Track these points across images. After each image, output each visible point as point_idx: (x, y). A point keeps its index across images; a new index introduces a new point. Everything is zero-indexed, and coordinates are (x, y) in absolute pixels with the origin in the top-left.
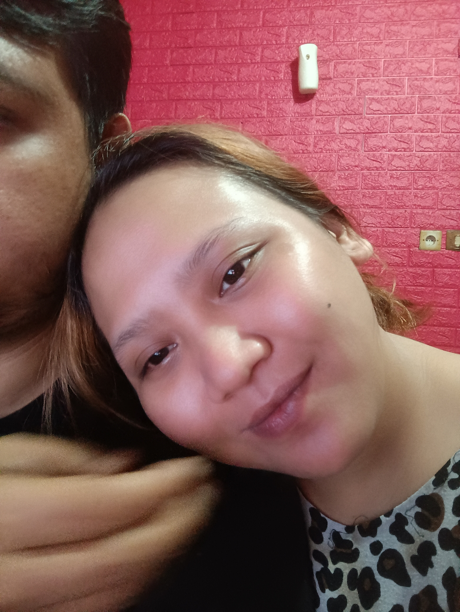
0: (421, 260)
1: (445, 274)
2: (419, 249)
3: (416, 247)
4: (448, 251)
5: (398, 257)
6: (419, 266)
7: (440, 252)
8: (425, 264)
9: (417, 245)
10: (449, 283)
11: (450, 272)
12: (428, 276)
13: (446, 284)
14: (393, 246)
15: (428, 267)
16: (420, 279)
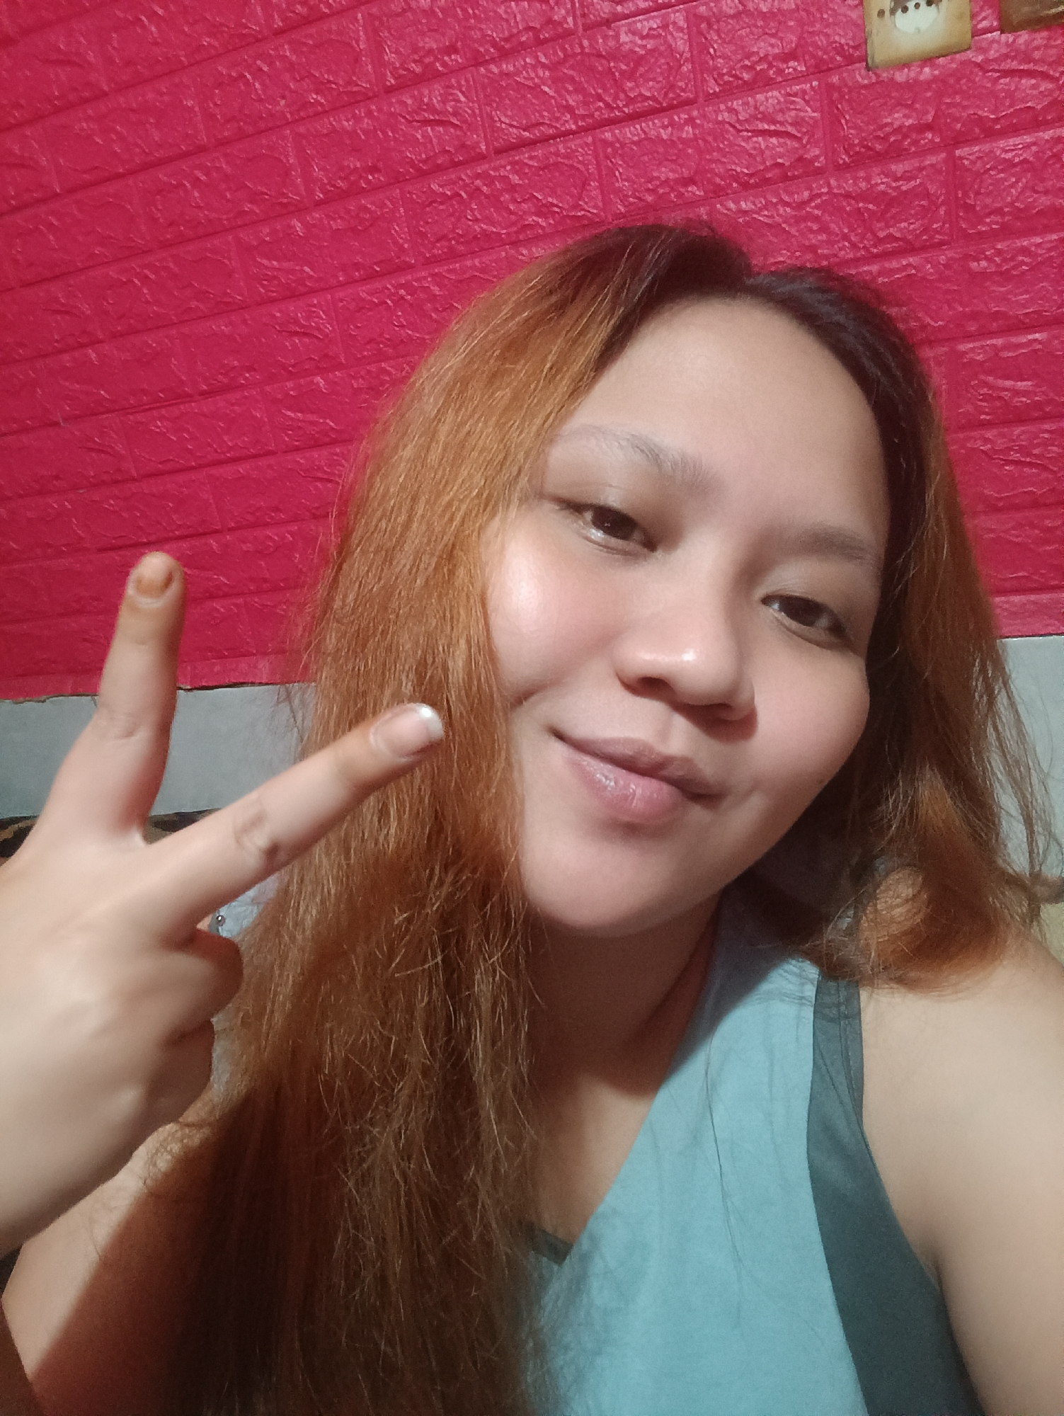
0: (886, 125)
1: (1010, 164)
2: (868, 68)
3: (850, 60)
4: (1010, 38)
5: (776, 134)
6: (880, 158)
7: (970, 54)
8: (905, 137)
9: (856, 48)
10: (1029, 207)
11: (1034, 148)
12: (927, 195)
13: (1018, 214)
14: (750, 87)
15: (923, 153)
16: (892, 218)
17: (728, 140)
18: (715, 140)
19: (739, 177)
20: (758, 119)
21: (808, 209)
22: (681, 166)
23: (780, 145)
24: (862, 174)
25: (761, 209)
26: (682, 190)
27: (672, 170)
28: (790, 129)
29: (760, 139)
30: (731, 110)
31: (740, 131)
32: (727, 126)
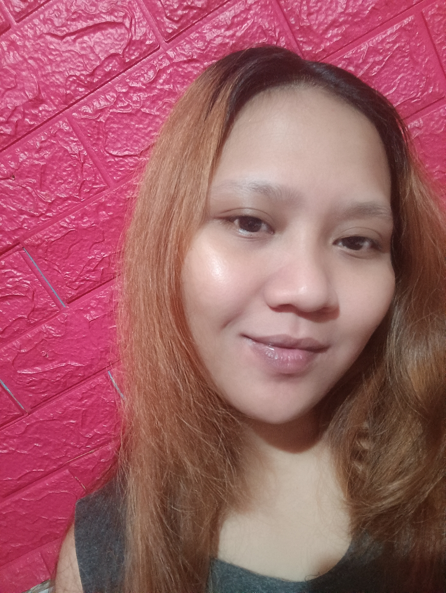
17: (56, 50)
18: (44, 54)
19: (81, 81)
20: (74, 20)
21: (159, 87)
22: (23, 90)
23: (107, 37)
24: (193, 35)
25: (116, 103)
26: (34, 112)
27: (16, 98)
28: (108, 18)
29: (86, 38)
30: (44, 22)
31: (62, 38)
32: (48, 38)
